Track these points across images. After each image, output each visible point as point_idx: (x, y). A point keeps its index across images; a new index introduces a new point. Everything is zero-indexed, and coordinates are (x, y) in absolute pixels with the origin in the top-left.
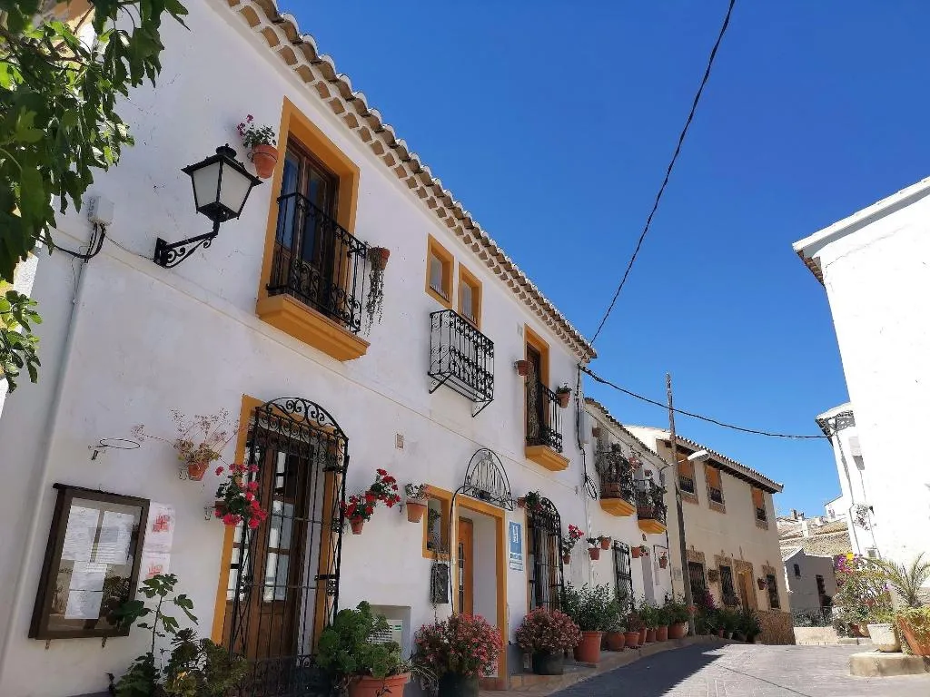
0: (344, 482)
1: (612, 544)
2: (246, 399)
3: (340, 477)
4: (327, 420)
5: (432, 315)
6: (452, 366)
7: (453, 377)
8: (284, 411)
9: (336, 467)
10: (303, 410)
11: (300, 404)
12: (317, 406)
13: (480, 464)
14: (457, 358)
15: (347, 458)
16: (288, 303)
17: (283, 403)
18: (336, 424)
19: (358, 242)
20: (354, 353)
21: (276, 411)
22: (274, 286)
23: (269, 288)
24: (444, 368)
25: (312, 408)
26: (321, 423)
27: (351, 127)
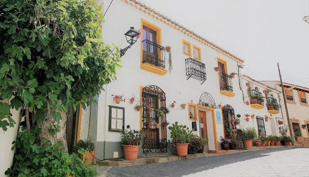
0: (165, 103)
1: (255, 117)
2: (141, 87)
3: (164, 102)
4: (159, 89)
5: (185, 60)
6: (192, 73)
7: (192, 75)
8: (149, 89)
9: (163, 100)
10: (153, 88)
11: (152, 86)
12: (157, 87)
13: (204, 97)
14: (193, 70)
15: (165, 98)
16: (147, 65)
17: (149, 86)
18: (162, 90)
19: (162, 47)
20: (164, 73)
21: (147, 88)
22: (144, 62)
23: (142, 62)
24: (190, 73)
25: (156, 87)
26: (158, 90)
27: (157, 19)
